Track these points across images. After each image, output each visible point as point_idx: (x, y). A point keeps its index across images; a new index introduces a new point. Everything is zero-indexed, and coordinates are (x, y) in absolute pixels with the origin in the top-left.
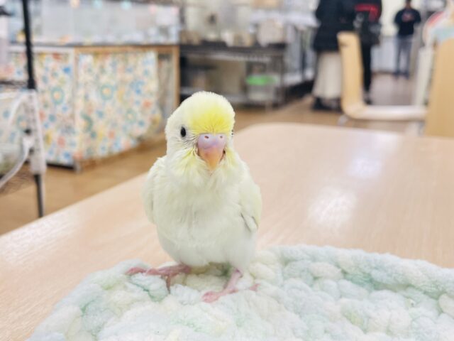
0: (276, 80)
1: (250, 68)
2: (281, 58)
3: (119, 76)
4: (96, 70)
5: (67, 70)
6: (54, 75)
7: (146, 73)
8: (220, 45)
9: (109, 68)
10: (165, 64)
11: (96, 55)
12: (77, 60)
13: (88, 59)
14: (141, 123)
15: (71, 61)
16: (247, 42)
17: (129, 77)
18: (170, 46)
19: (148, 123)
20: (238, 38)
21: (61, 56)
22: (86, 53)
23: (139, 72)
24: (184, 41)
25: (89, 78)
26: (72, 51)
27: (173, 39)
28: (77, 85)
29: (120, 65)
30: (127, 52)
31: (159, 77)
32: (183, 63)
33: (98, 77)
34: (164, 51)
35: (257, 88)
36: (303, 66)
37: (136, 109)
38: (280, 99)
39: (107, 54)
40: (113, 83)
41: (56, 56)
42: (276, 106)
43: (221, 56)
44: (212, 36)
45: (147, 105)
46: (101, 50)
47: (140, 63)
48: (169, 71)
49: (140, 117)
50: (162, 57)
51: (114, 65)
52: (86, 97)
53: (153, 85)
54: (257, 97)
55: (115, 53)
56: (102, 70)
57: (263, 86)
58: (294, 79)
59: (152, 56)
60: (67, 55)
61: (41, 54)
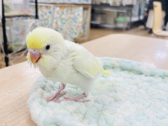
0: (128, 19)
1: (118, 14)
2: (131, 11)
3: (69, 15)
4: (60, 13)
5: (50, 13)
6: (46, 14)
7: (79, 15)
8: (107, 5)
9: (65, 13)
10: (86, 12)
11: (61, 7)
12: (54, 9)
13: (58, 9)
14: (76, 33)
15: (52, 9)
16: (118, 4)
17: (72, 16)
18: (88, 5)
19: (78, 33)
20: (114, 3)
21: (48, 7)
22: (57, 7)
23: (76, 14)
24: (94, 3)
25: (58, 16)
26: (52, 6)
27: (90, 2)
28: (53, 18)
29: (69, 12)
30: (72, 7)
31: (83, 16)
32: (93, 12)
33: (61, 15)
34: (86, 6)
35: (120, 22)
36: (139, 14)
37: (74, 28)
38: (129, 27)
39: (64, 7)
40: (66, 18)
41: (47, 7)
42: (127, 29)
43: (107, 9)
44: (104, 2)
45: (78, 27)
46: (63, 5)
47: (77, 11)
48: (87, 14)
49: (75, 31)
50: (85, 9)
51: (67, 11)
52: (56, 23)
53: (81, 19)
54: (120, 25)
55: (68, 7)
56: (63, 13)
57: (123, 21)
58: (135, 19)
59: (81, 8)
60: (50, 7)
61: (41, 6)
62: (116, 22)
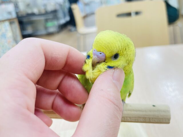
0: (56, 23)
1: (47, 20)
7: (6, 30)
8: (33, 14)
16: (43, 11)
18: (13, 19)
23: (3, 30)
27: (14, 15)
36: (65, 16)
37: (6, 44)
42: (58, 32)
44: (29, 11)
45: (10, 42)
50: (11, 23)
62: (46, 28)
